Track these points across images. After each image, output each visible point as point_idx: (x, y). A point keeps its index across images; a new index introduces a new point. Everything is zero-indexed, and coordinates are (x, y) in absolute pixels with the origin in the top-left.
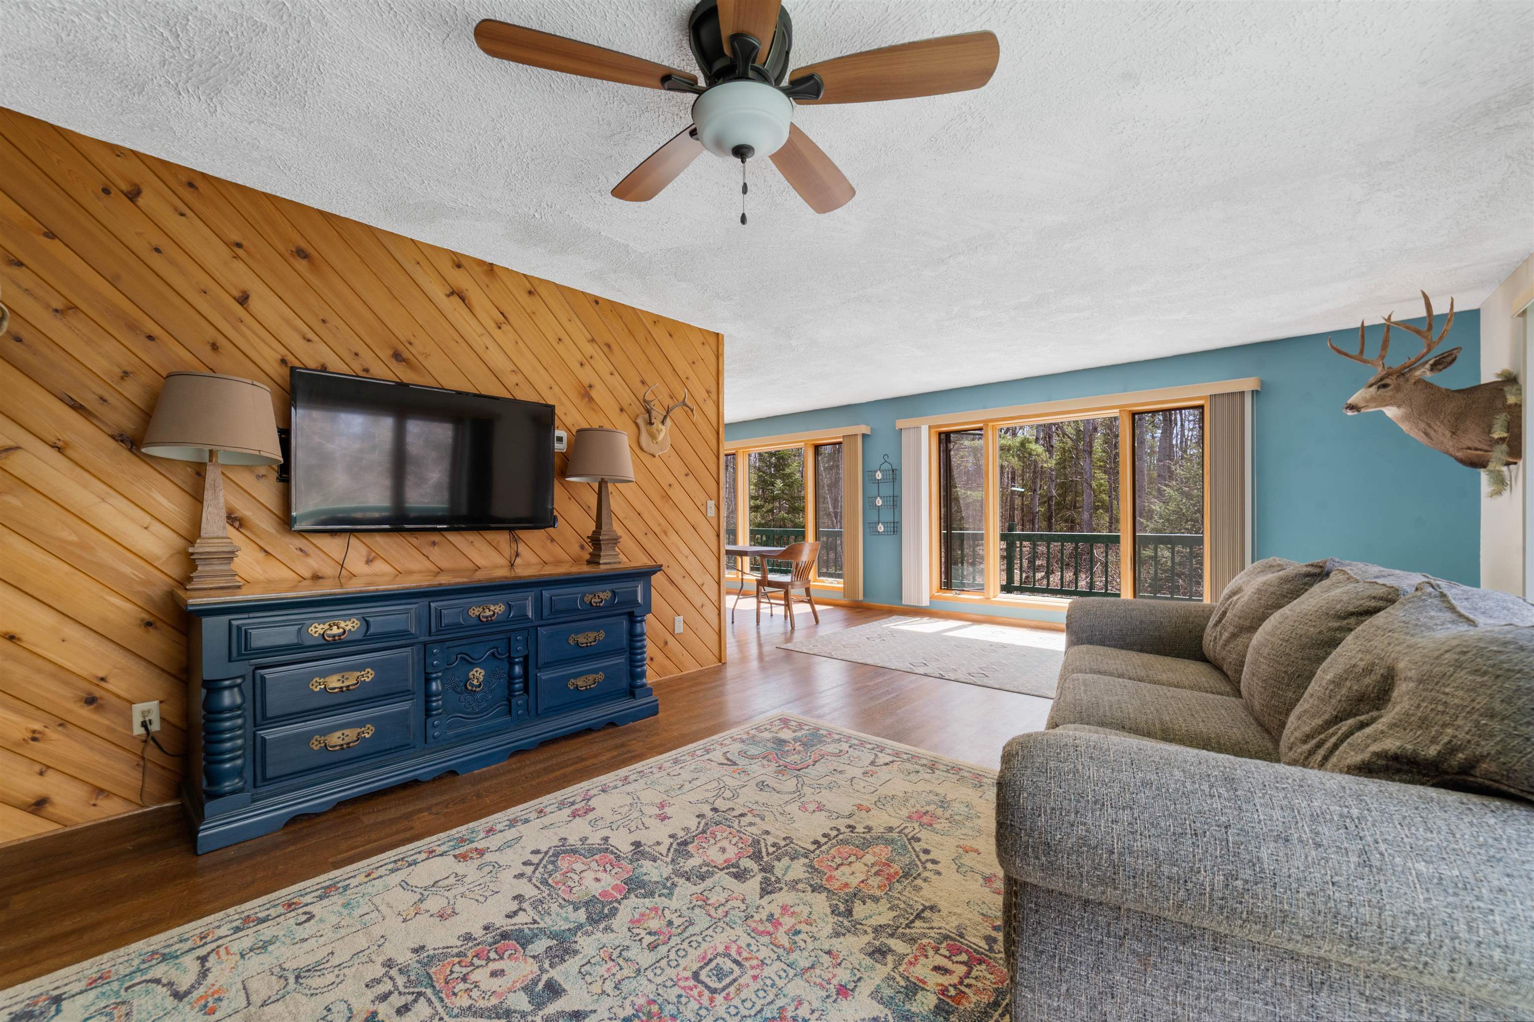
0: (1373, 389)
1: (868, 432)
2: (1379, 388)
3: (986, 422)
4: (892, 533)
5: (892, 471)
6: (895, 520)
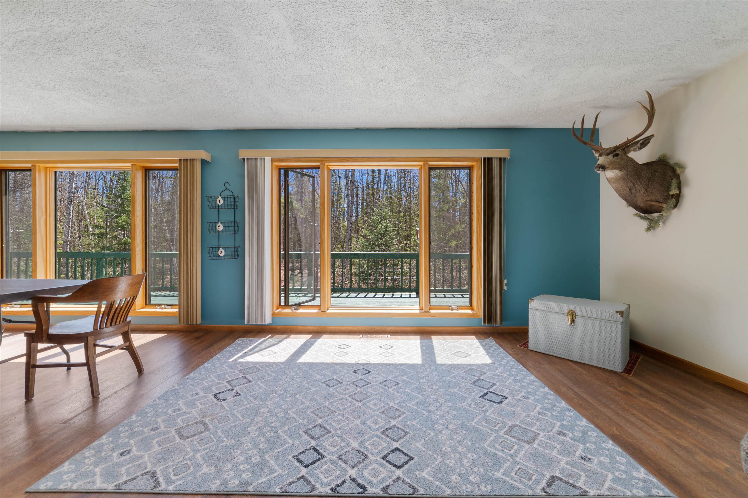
0: (610, 157)
1: (208, 158)
2: (614, 156)
3: (323, 160)
4: (234, 258)
5: (234, 198)
6: (237, 245)
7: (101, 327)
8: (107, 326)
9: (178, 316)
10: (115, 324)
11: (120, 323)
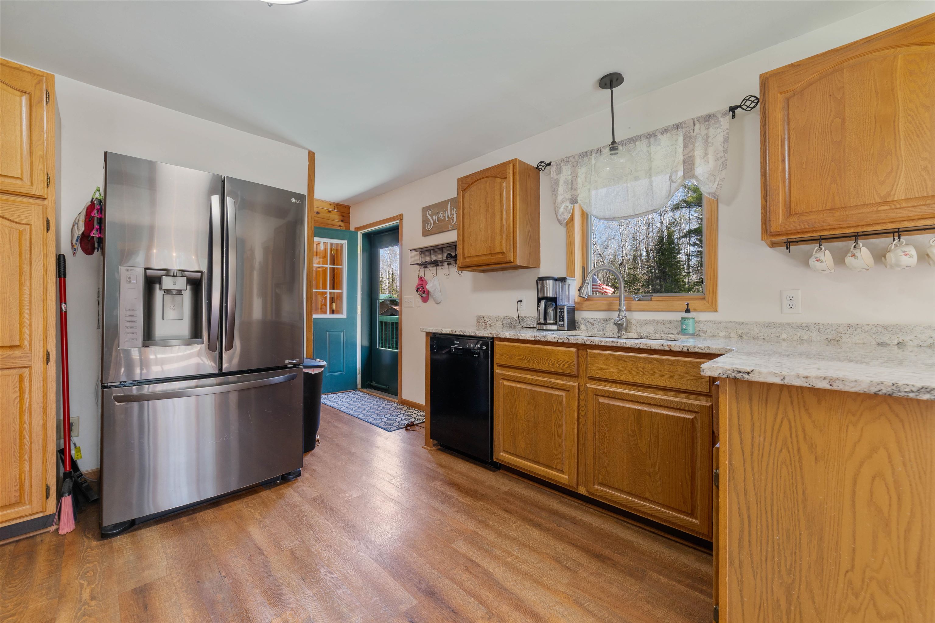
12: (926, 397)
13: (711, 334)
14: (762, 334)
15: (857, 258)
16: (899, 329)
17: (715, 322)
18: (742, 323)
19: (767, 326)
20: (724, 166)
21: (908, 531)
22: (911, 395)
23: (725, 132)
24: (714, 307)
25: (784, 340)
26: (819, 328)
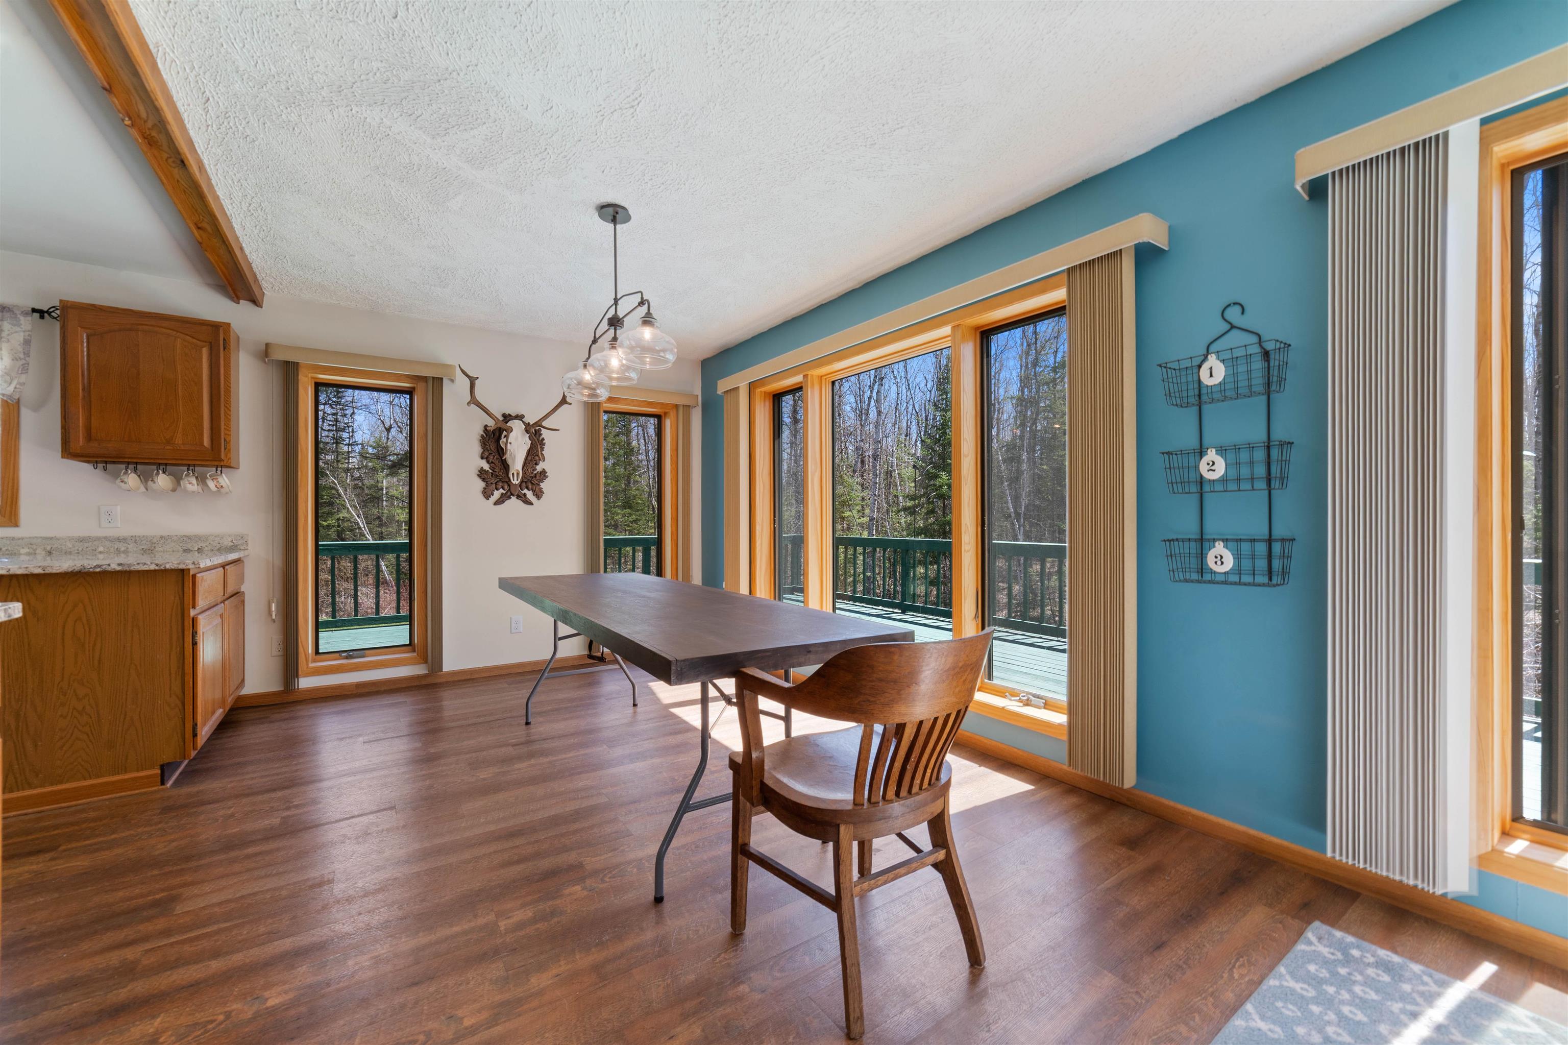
4: (1265, 580)
5: (1266, 354)
6: (1279, 531)
7: (873, 800)
8: (887, 797)
9: (1065, 738)
10: (910, 792)
11: (921, 788)
12: (98, 570)
13: (7, 552)
14: (76, 548)
15: (154, 483)
16: (198, 538)
17: (13, 539)
18: (51, 538)
19: (82, 540)
20: (24, 369)
21: (95, 645)
22: (91, 570)
23: (27, 333)
24: (13, 520)
25: (100, 553)
26: (135, 540)
